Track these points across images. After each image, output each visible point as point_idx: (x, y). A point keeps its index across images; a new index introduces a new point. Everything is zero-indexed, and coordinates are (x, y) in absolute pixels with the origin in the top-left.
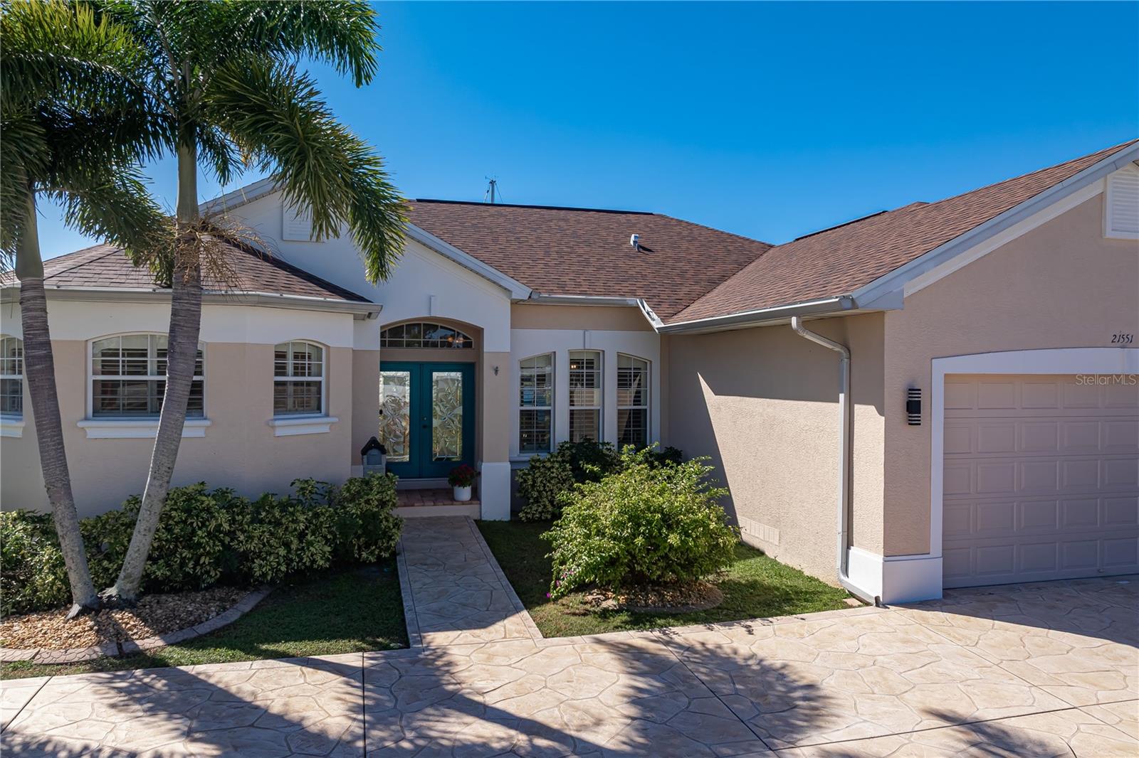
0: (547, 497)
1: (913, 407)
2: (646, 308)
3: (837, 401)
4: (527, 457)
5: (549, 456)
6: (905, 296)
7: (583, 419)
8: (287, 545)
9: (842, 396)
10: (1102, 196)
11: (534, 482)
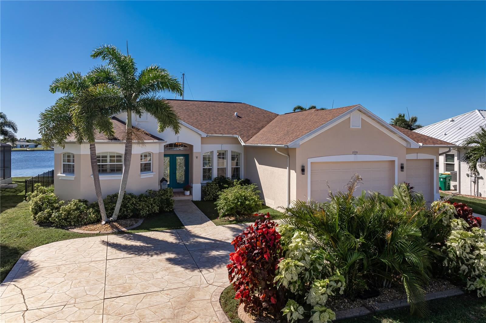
0: (212, 194)
1: (303, 170)
2: (240, 139)
3: (287, 169)
4: (205, 182)
5: (212, 182)
6: (300, 144)
7: (222, 170)
8: (148, 207)
9: (288, 168)
10: (350, 118)
11: (208, 189)
